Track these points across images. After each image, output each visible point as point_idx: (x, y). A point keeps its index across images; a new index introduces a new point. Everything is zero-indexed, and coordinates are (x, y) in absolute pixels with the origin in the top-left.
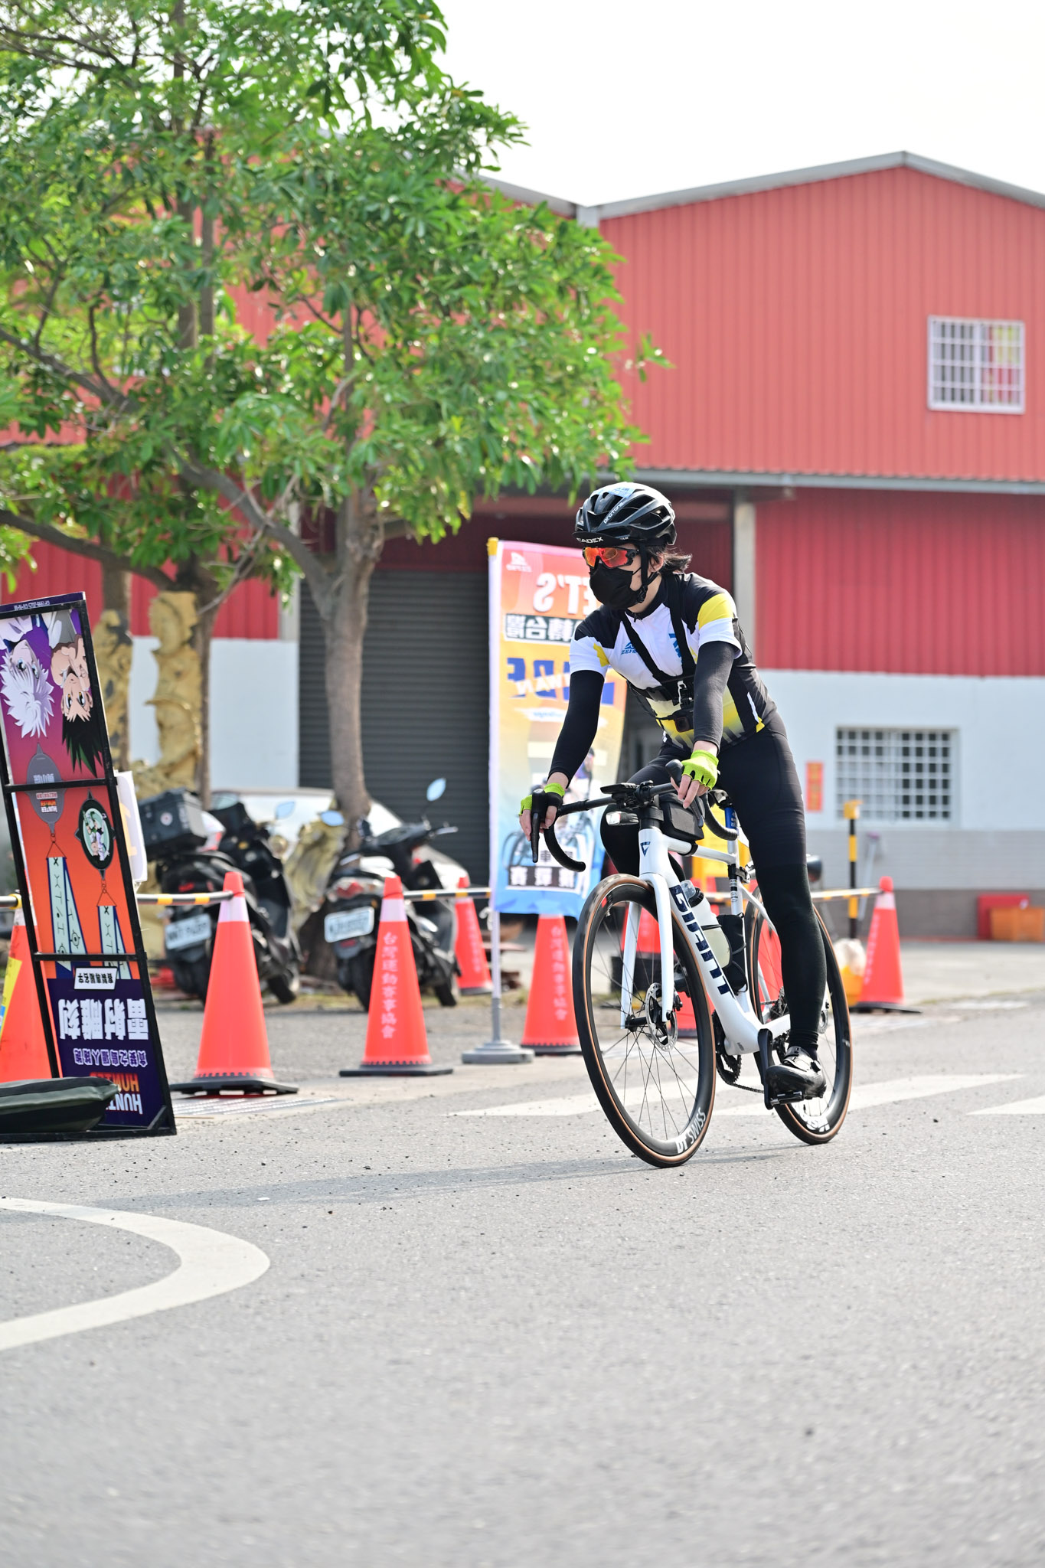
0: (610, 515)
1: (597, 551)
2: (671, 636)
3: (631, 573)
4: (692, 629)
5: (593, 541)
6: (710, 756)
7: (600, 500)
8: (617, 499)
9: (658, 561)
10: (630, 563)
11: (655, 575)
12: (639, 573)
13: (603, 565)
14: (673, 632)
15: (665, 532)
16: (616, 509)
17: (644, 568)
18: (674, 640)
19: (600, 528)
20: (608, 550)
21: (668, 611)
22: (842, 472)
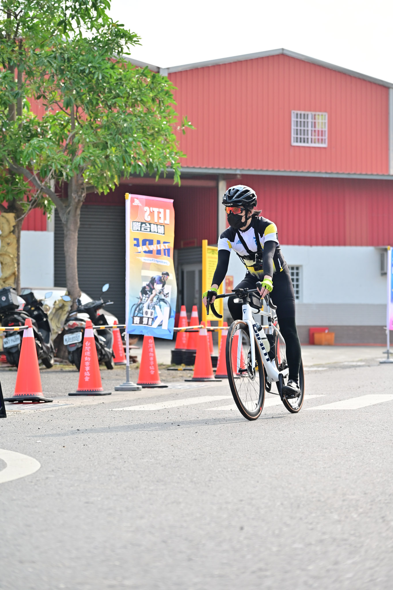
0: (235, 196)
1: (230, 208)
2: (254, 238)
3: (242, 216)
4: (262, 236)
5: (229, 205)
6: (270, 281)
7: (232, 191)
8: (238, 191)
9: (251, 213)
10: (242, 213)
11: (250, 217)
12: (245, 216)
13: (232, 213)
14: (255, 237)
15: (254, 202)
16: (237, 194)
17: (246, 215)
18: (255, 239)
19: (232, 200)
20: (234, 208)
21: (253, 230)
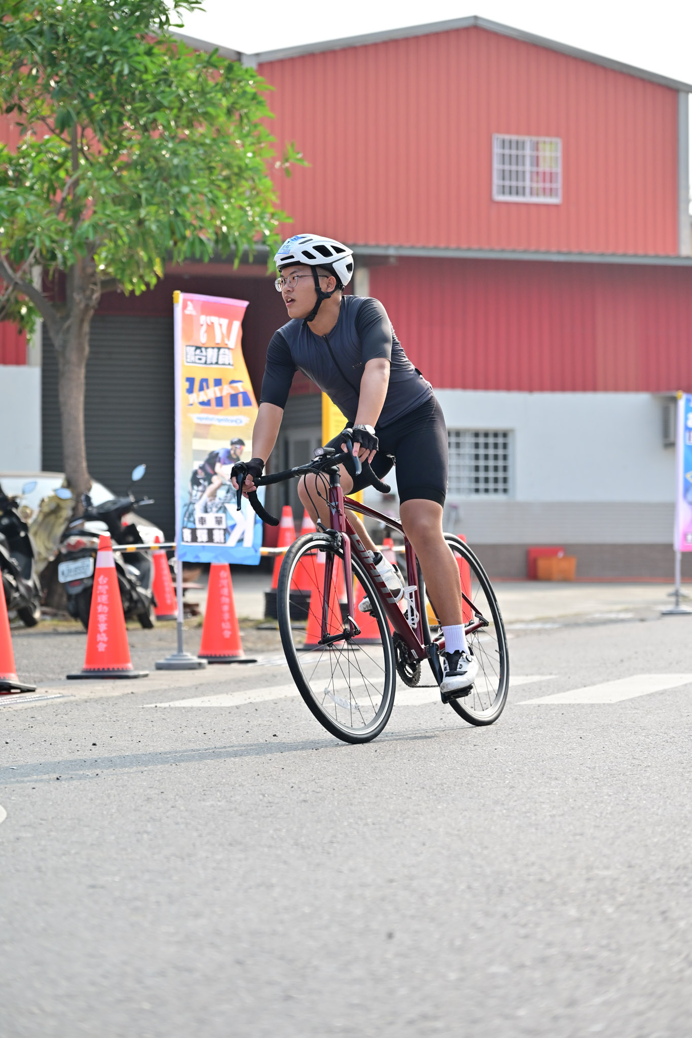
22: (431, 245)
